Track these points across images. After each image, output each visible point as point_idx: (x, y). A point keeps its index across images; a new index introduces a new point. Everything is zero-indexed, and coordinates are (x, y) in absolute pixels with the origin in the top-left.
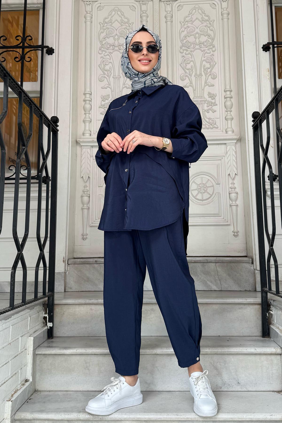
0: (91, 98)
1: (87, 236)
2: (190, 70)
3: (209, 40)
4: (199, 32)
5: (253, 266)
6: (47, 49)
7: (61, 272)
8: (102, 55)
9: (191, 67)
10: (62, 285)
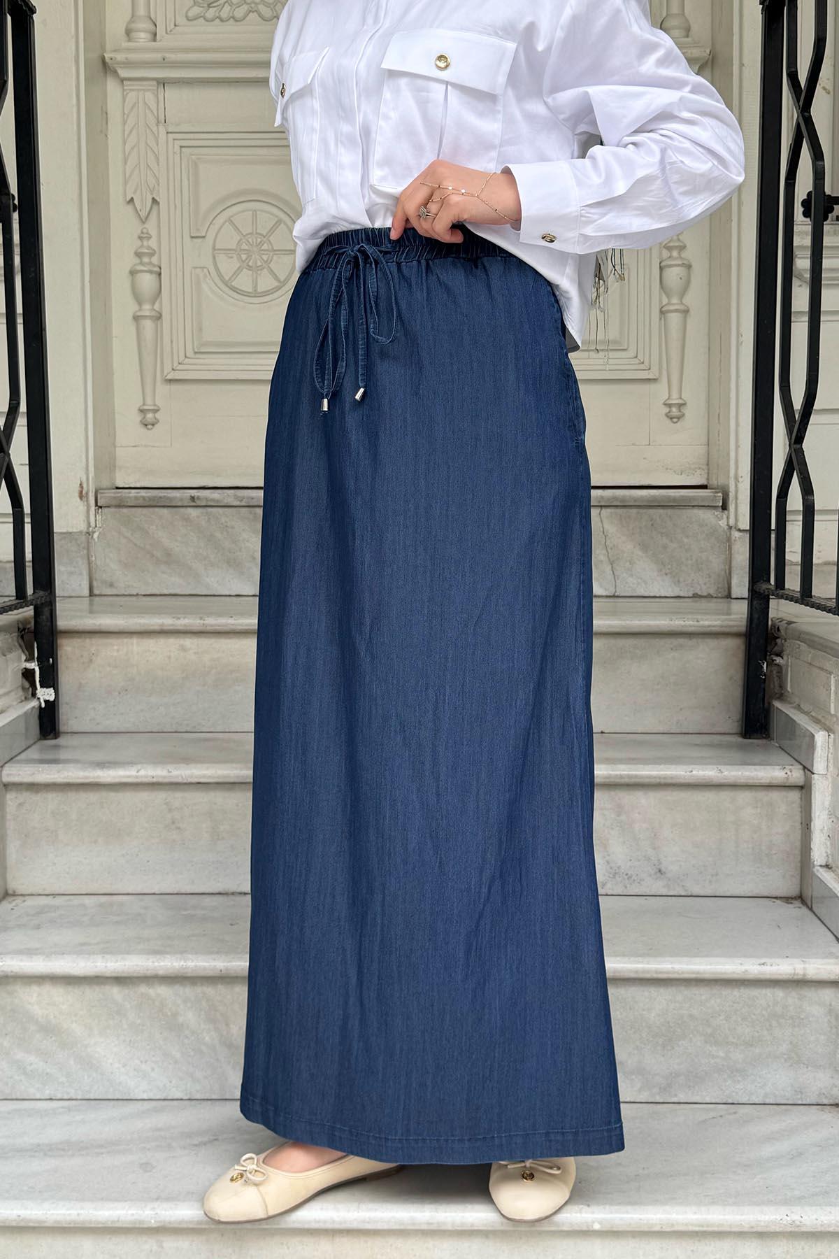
1: (157, 415)
5: (725, 516)
10: (81, 574)
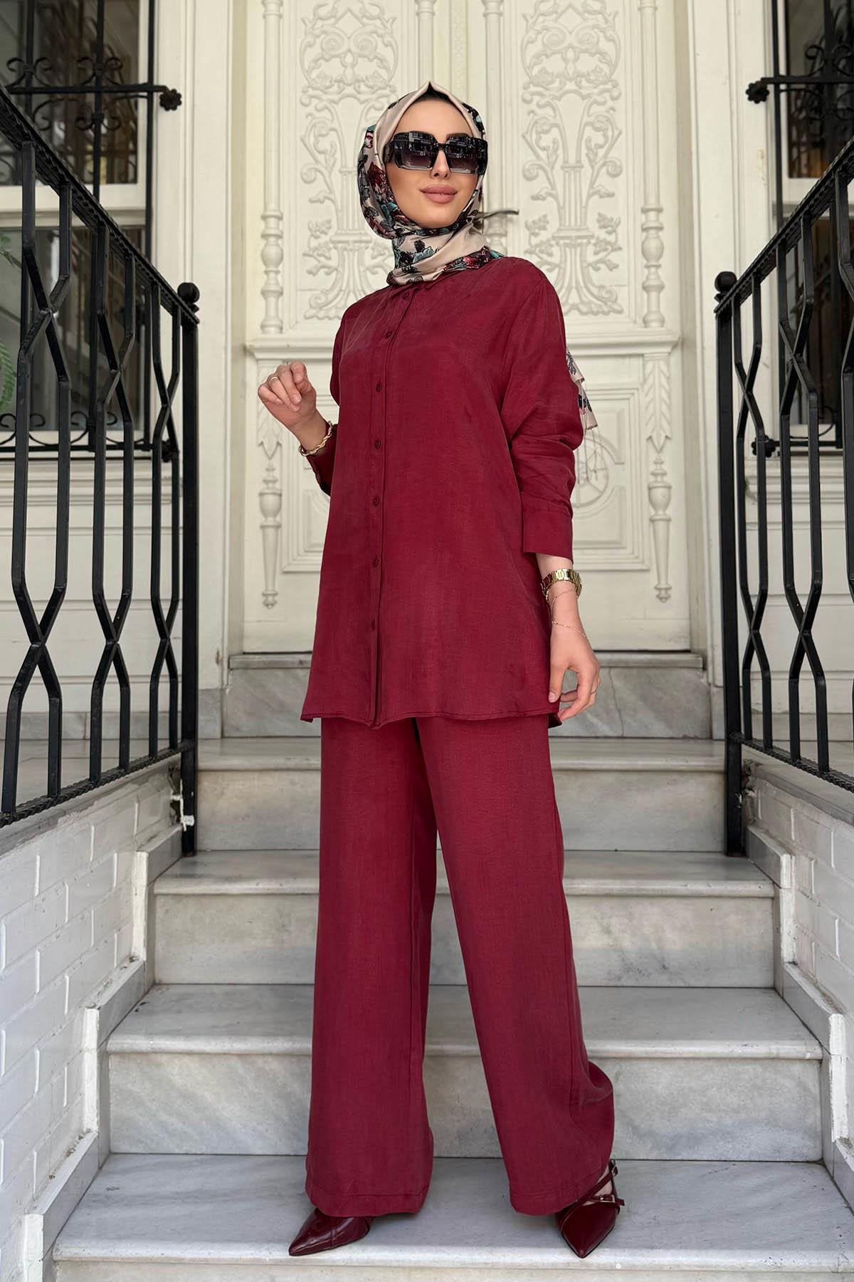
0: (281, 228)
1: (276, 598)
2: (550, 152)
3: (602, 66)
4: (575, 44)
5: (705, 675)
6: (161, 93)
7: (212, 688)
8: (311, 109)
9: (555, 142)
10: (215, 721)
